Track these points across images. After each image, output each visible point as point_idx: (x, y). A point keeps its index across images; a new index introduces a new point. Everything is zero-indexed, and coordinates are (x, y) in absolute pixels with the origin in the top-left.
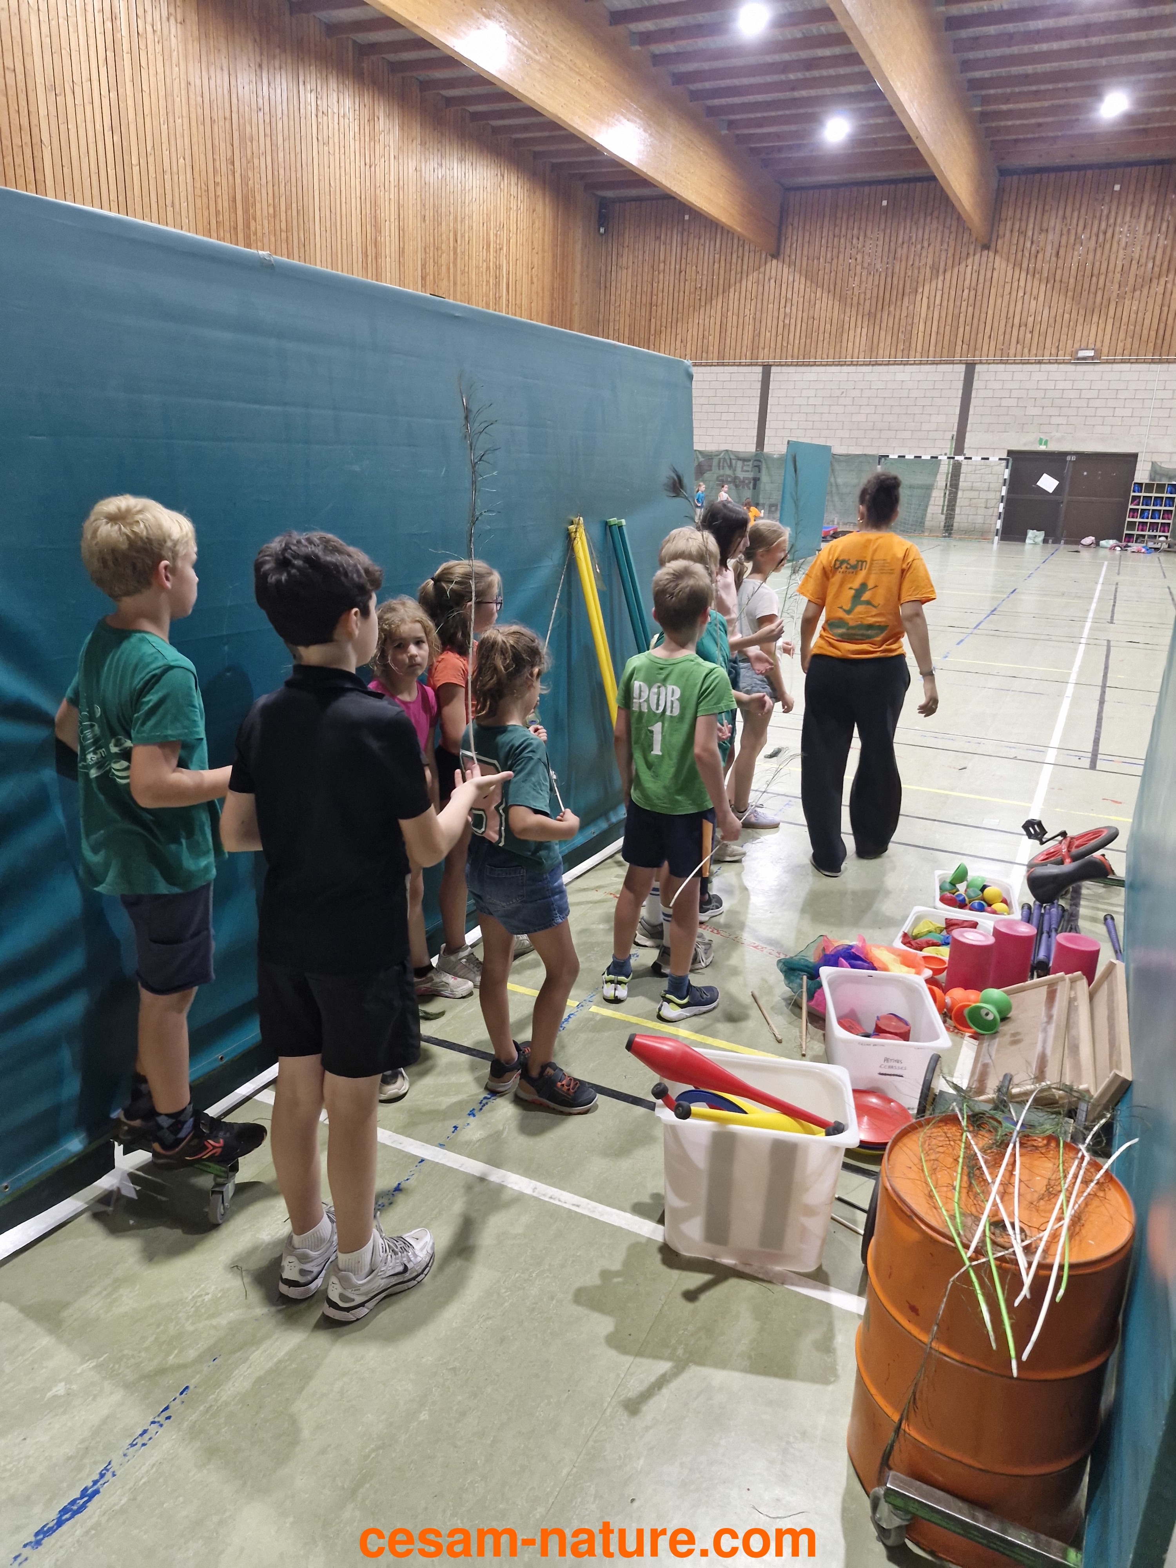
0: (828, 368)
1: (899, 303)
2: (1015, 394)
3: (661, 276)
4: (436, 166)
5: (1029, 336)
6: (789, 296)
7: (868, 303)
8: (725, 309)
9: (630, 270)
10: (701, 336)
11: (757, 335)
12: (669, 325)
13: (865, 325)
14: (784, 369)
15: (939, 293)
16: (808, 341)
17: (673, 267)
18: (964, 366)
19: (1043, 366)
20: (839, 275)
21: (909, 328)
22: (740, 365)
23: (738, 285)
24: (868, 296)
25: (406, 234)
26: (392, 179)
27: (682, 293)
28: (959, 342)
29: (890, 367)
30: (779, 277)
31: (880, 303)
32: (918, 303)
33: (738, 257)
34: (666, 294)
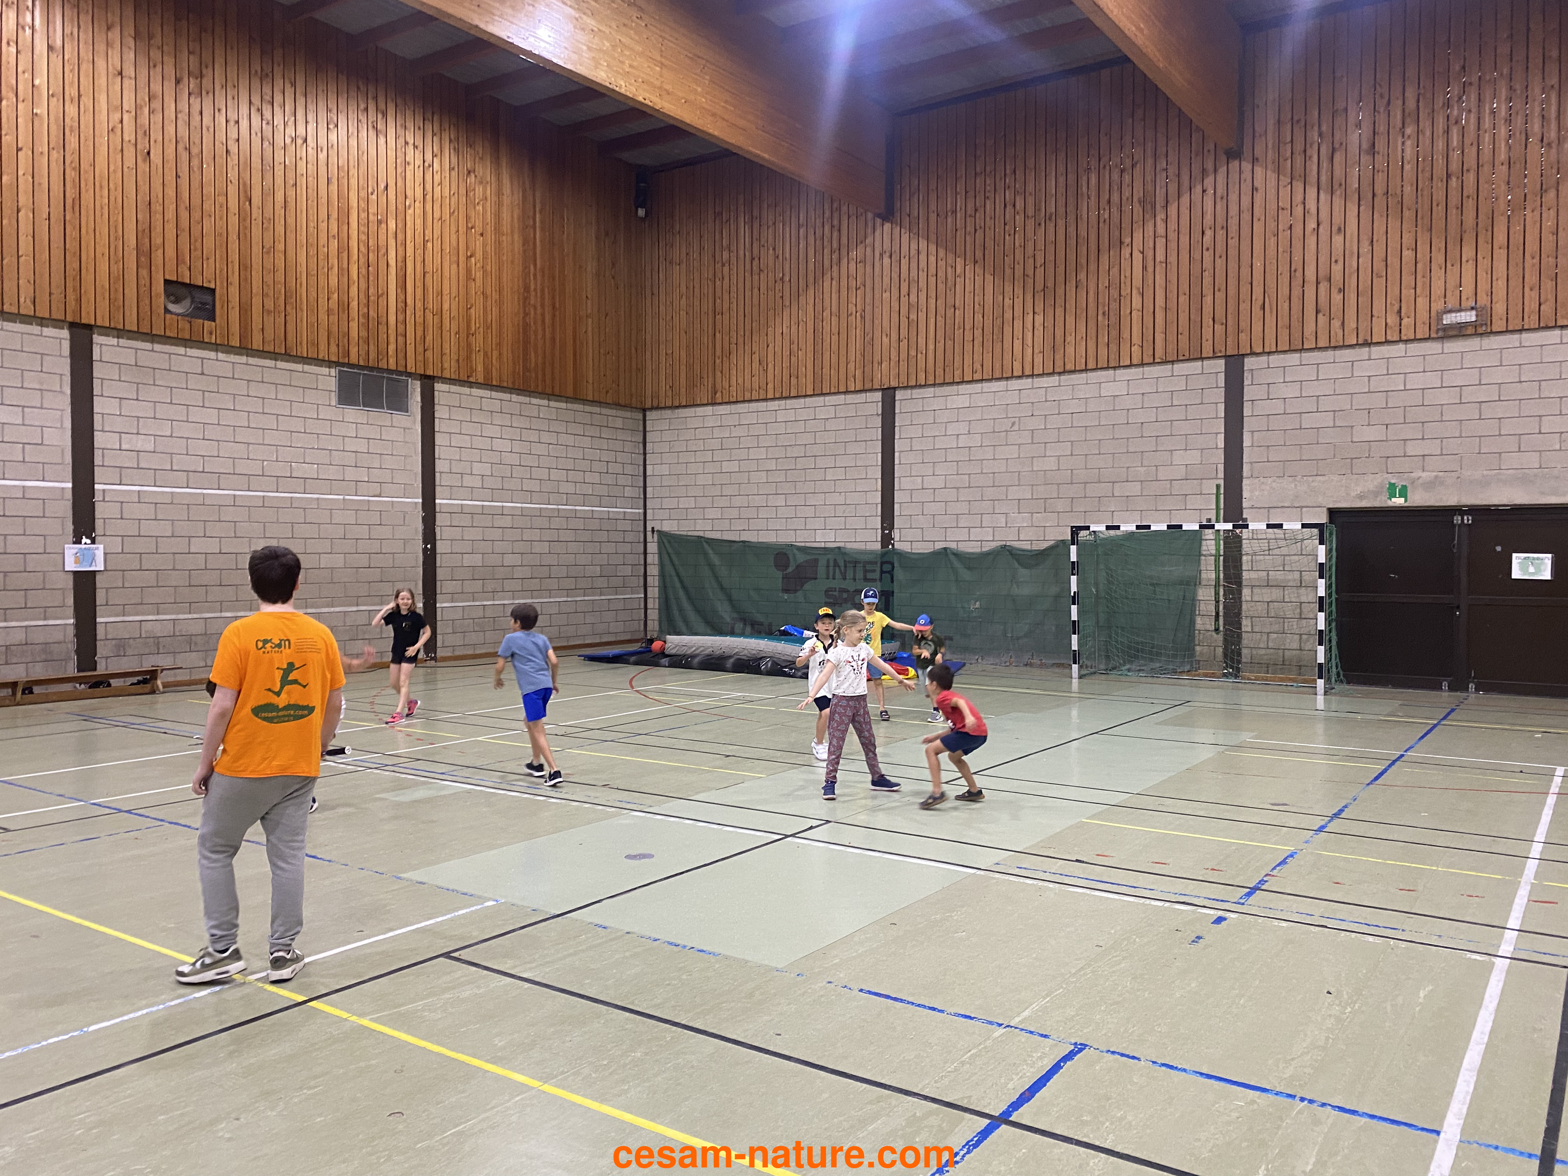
0: (986, 386)
1: (1093, 267)
2: (1326, 404)
3: (726, 269)
5: (1337, 298)
6: (914, 274)
7: (1040, 271)
8: (819, 307)
9: (684, 266)
10: (786, 353)
11: (869, 342)
12: (741, 340)
13: (1039, 308)
14: (917, 393)
15: (1161, 242)
16: (949, 343)
17: (741, 253)
18: (1222, 362)
19: (1374, 349)
20: (990, 234)
21: (1114, 306)
22: (846, 392)
23: (835, 268)
24: (1040, 260)
27: (756, 291)
28: (1208, 321)
29: (1090, 374)
30: (896, 248)
31: (1061, 270)
32: (1125, 264)
33: (832, 226)
34: (734, 295)
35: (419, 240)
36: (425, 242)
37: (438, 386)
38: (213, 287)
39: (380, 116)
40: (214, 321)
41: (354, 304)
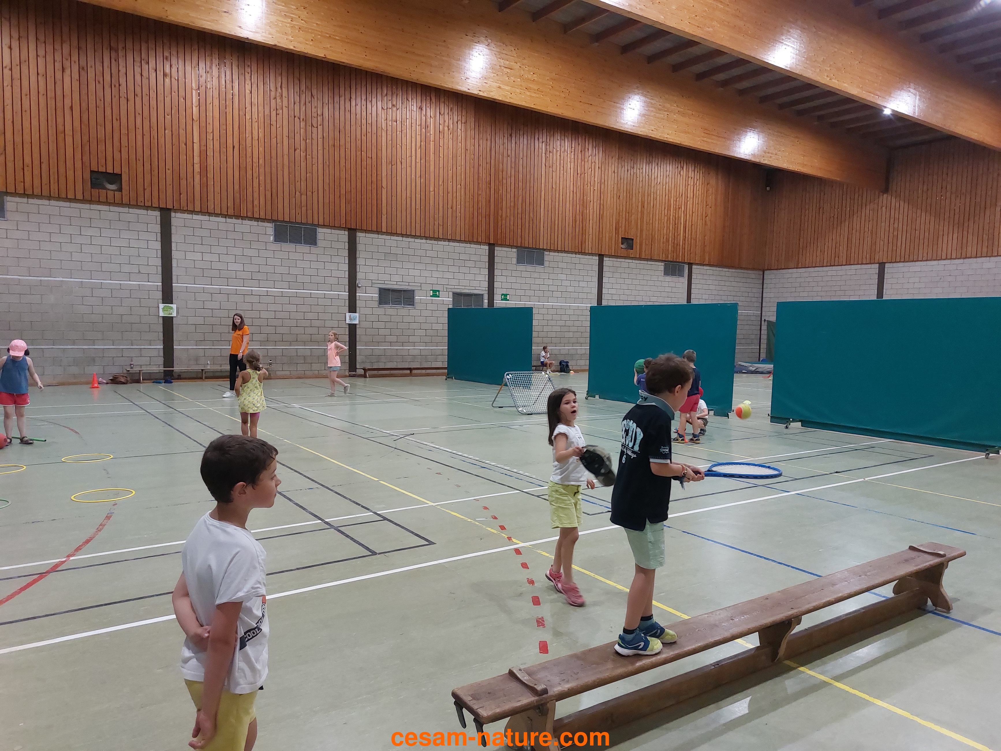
0: (929, 262)
1: (982, 214)
4: (629, 168)
6: (897, 216)
7: (957, 215)
8: (850, 229)
9: (787, 210)
11: (874, 243)
14: (895, 265)
16: (913, 244)
20: (934, 200)
22: (862, 264)
23: (859, 212)
25: (605, 207)
26: (596, 179)
33: (859, 195)
34: (810, 223)
35: (691, 213)
36: (693, 213)
37: (694, 267)
38: (633, 238)
39: (681, 169)
40: (632, 249)
41: (670, 239)
